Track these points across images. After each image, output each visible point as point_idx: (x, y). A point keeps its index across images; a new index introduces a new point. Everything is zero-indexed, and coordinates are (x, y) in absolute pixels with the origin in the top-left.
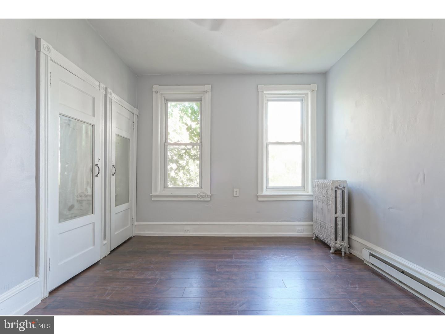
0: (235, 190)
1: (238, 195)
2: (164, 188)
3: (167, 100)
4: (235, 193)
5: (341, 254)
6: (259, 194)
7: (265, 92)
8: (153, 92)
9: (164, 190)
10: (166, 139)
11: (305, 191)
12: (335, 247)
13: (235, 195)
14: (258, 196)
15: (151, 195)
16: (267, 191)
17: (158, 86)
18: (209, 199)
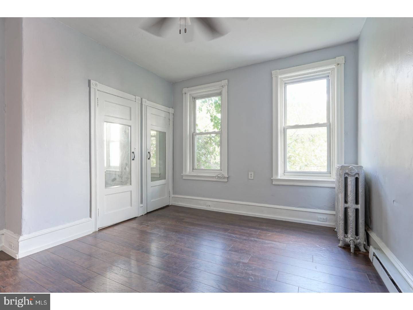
0: (250, 173)
1: (253, 178)
2: (193, 169)
3: (194, 99)
4: (250, 176)
5: (350, 249)
6: (274, 177)
7: (280, 77)
8: (183, 94)
9: (193, 171)
10: (195, 129)
11: (331, 176)
12: (344, 241)
13: (250, 178)
14: (272, 180)
15: (182, 174)
16: (284, 175)
17: (186, 88)
18: (226, 180)
